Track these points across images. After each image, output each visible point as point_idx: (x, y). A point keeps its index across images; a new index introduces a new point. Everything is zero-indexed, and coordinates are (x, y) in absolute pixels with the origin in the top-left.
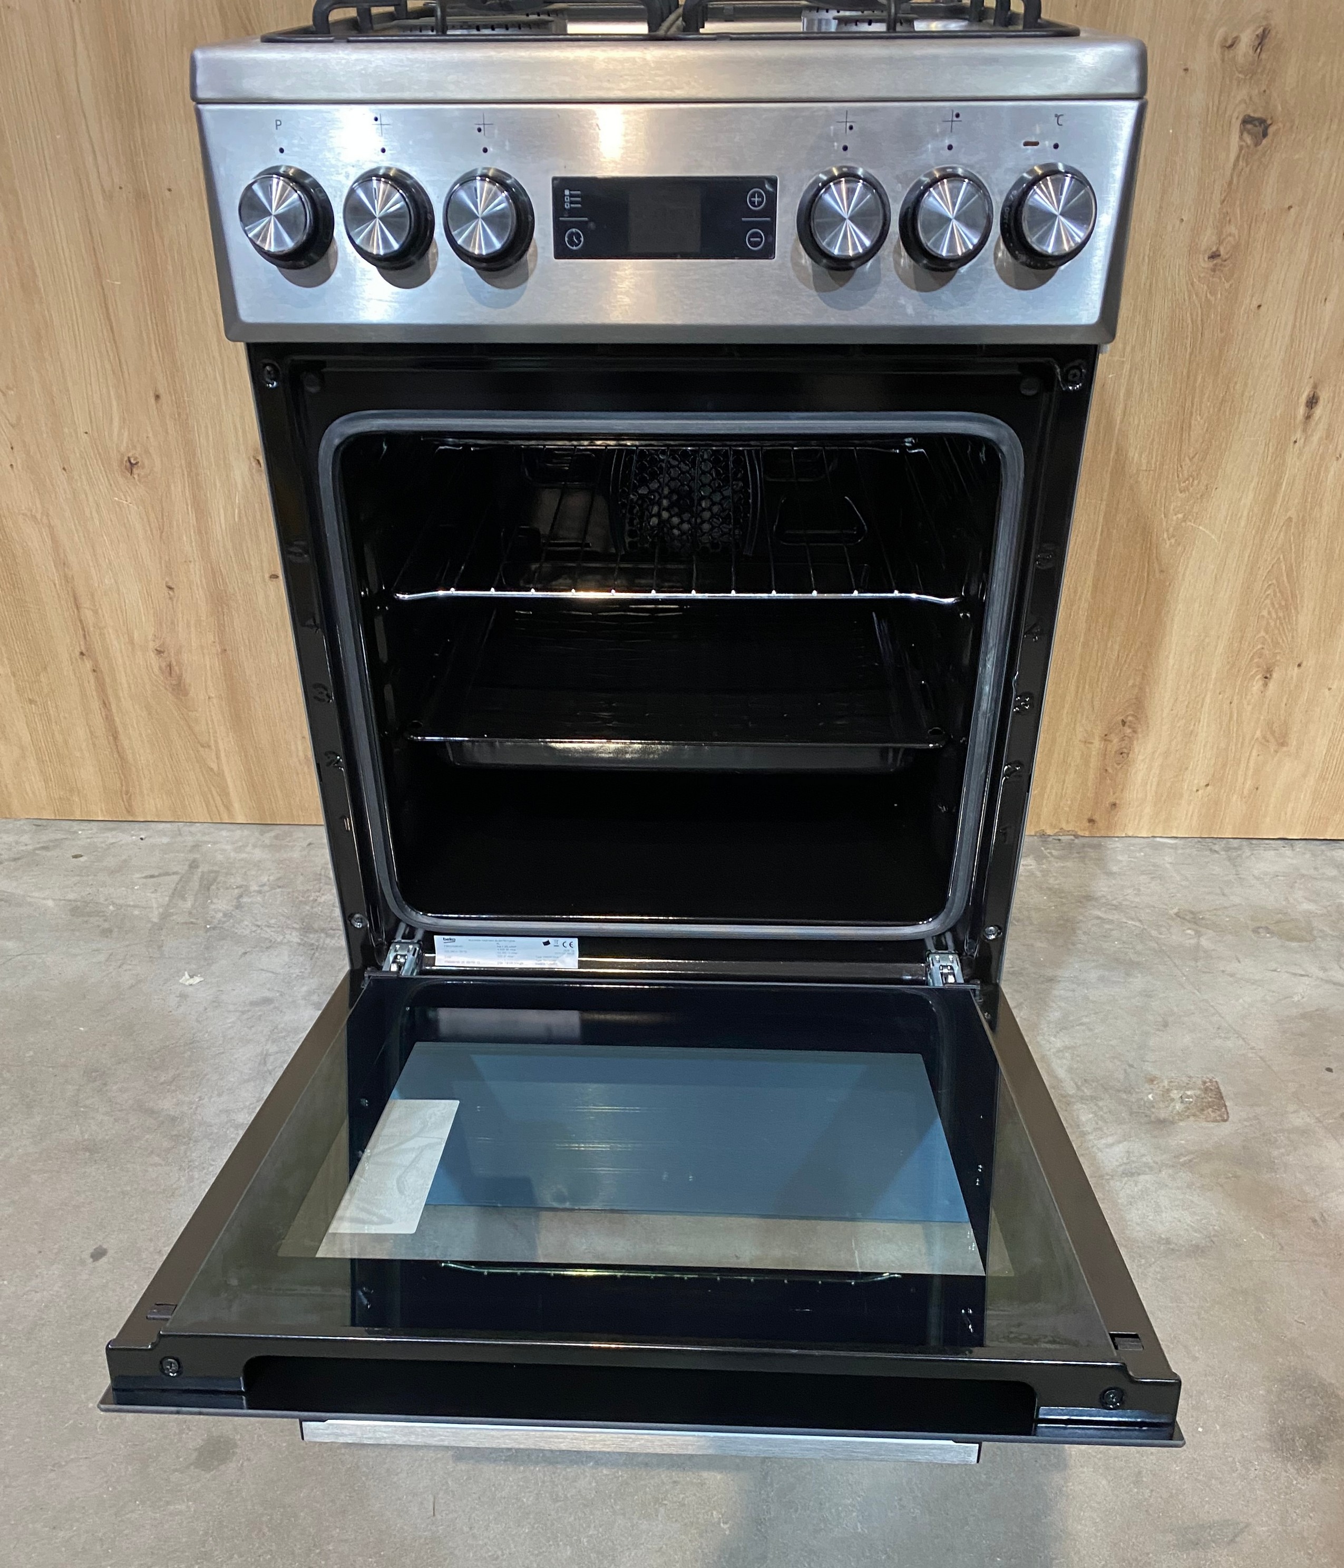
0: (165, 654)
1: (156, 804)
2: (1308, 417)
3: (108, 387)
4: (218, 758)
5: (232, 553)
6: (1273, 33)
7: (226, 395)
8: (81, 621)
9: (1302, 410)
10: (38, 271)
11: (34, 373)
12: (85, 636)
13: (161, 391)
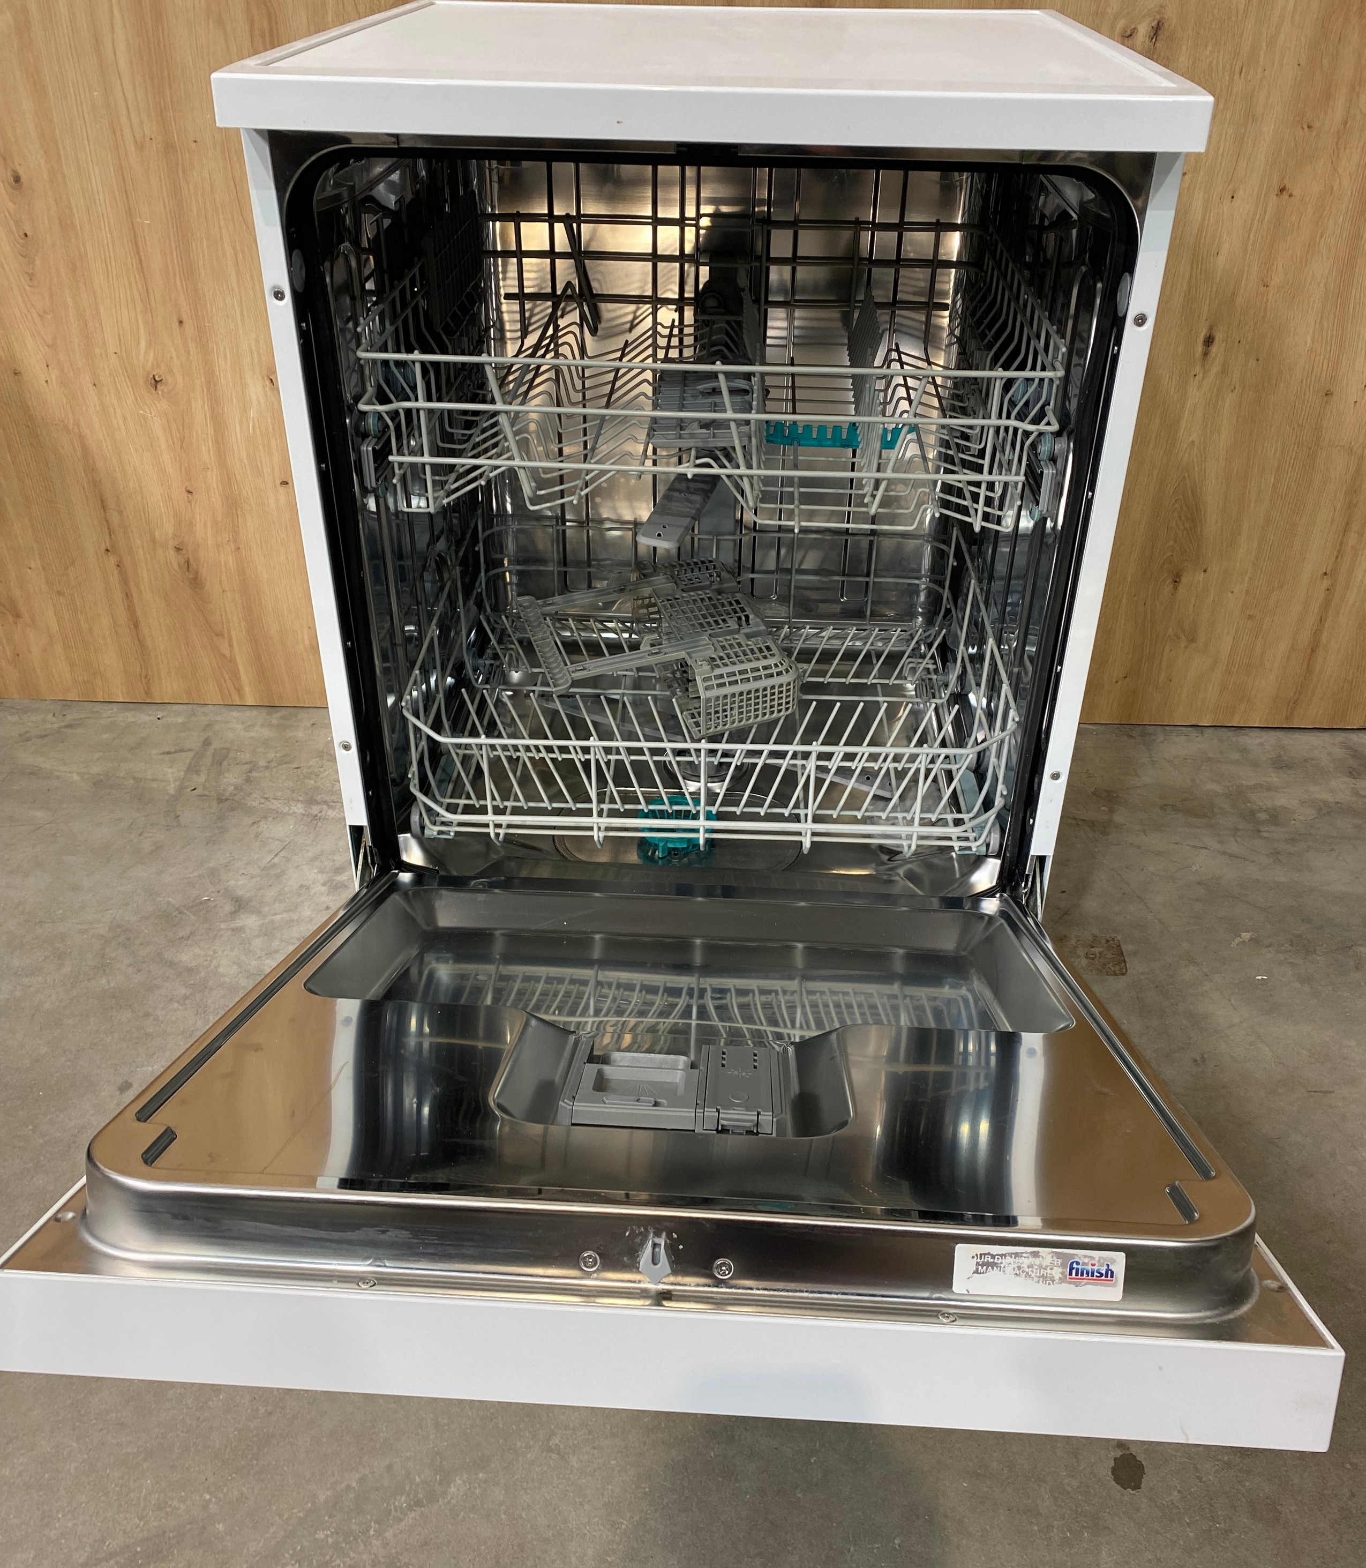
0: (184, 552)
2: (1206, 354)
4: (231, 646)
5: (246, 461)
6: (1166, 26)
7: (243, 323)
8: (107, 521)
9: (1200, 348)
10: (75, 211)
11: (69, 299)
12: (110, 535)
13: (185, 318)
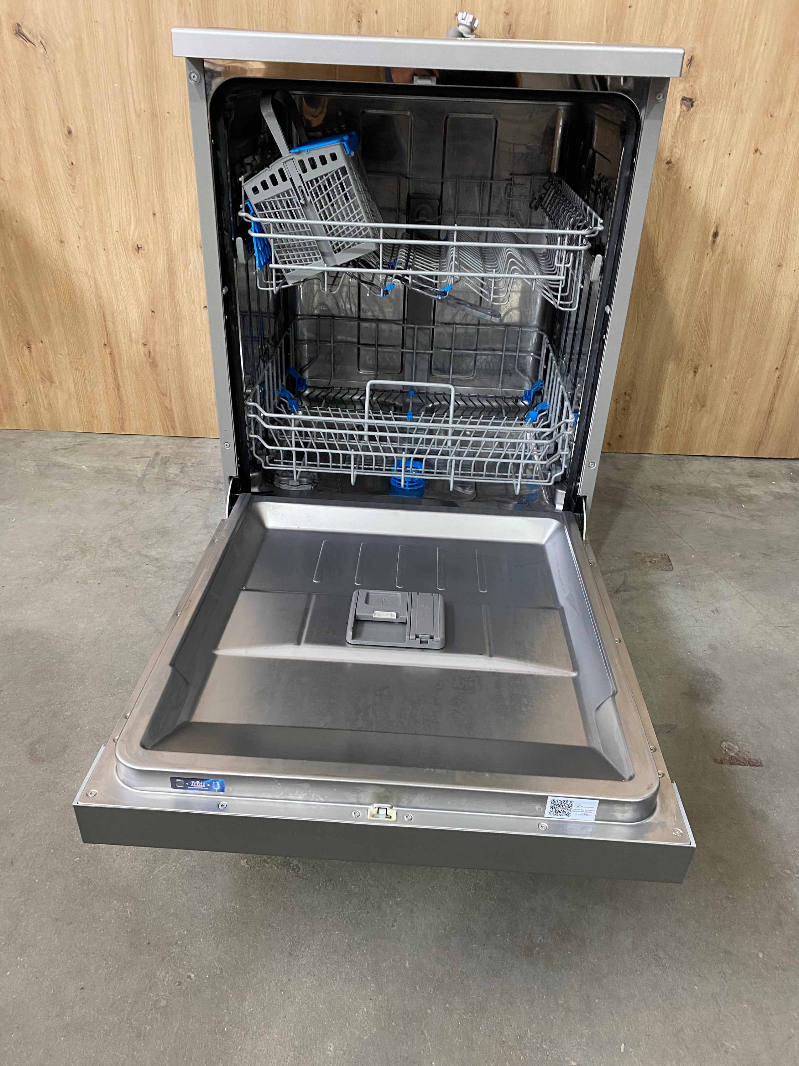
0: (148, 346)
2: (714, 242)
4: (171, 401)
5: (185, 296)
6: (696, 59)
8: (106, 328)
9: (711, 238)
10: (100, 150)
12: (107, 336)
13: (156, 212)
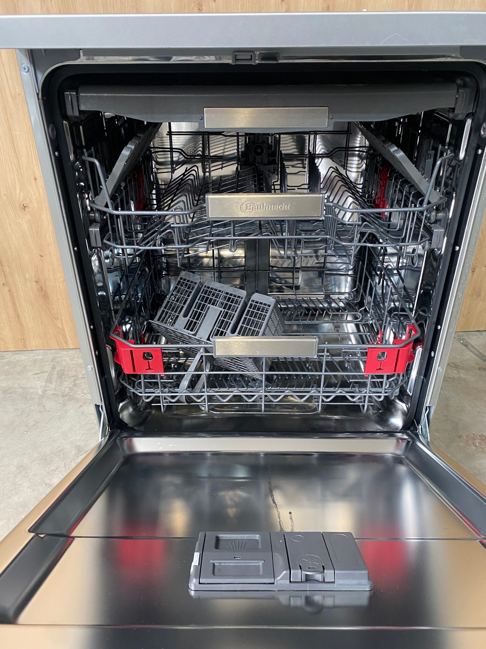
1: (36, 344)
3: (14, 175)
